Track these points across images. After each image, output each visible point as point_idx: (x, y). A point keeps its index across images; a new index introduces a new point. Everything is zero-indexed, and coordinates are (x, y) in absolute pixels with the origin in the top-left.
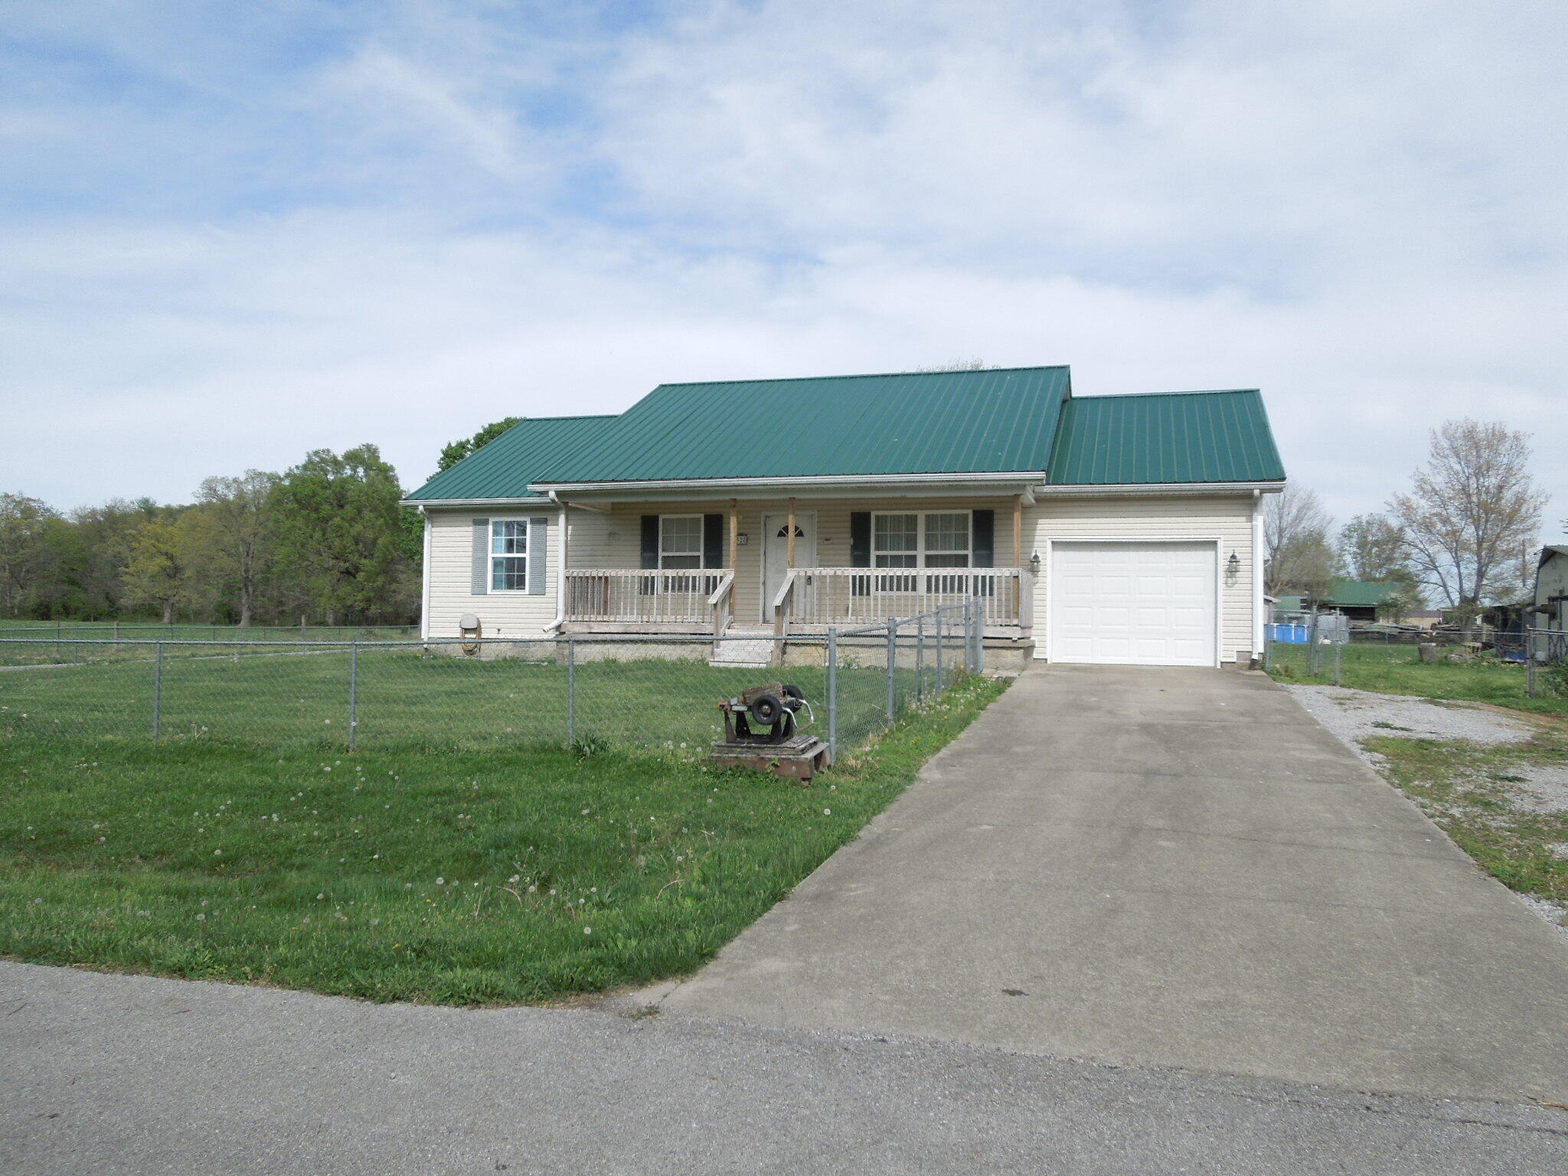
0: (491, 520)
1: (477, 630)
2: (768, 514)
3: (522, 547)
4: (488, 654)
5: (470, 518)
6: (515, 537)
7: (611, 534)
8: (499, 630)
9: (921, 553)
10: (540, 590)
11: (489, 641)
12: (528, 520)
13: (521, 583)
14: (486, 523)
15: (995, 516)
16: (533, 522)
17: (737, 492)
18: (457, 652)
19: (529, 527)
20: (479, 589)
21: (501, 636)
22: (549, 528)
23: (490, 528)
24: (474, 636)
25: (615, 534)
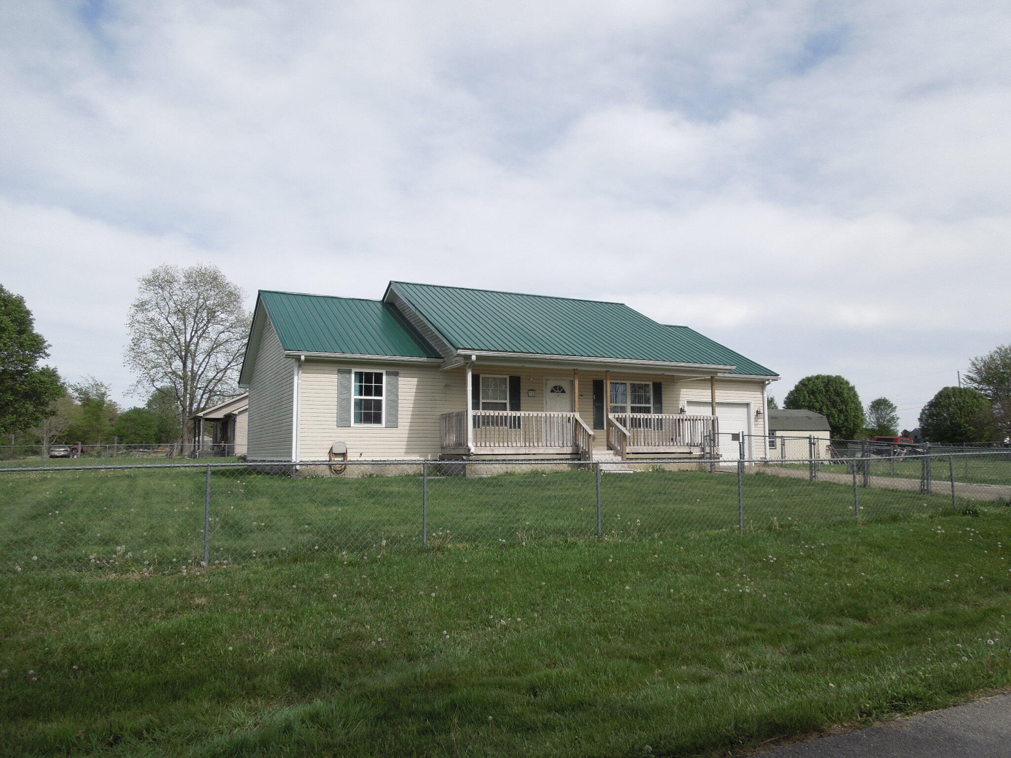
0: (354, 370)
1: (344, 455)
2: (547, 378)
3: (379, 392)
4: (353, 473)
5: (335, 368)
6: (373, 384)
7: (446, 386)
8: (361, 455)
9: (629, 405)
10: (393, 423)
11: (353, 463)
12: (384, 372)
13: (377, 419)
14: (350, 372)
15: (663, 386)
16: (388, 374)
17: (578, 365)
18: (325, 471)
19: (384, 378)
20: (342, 422)
21: (362, 459)
22: (400, 379)
23: (353, 376)
24: (341, 459)
25: (449, 385)
